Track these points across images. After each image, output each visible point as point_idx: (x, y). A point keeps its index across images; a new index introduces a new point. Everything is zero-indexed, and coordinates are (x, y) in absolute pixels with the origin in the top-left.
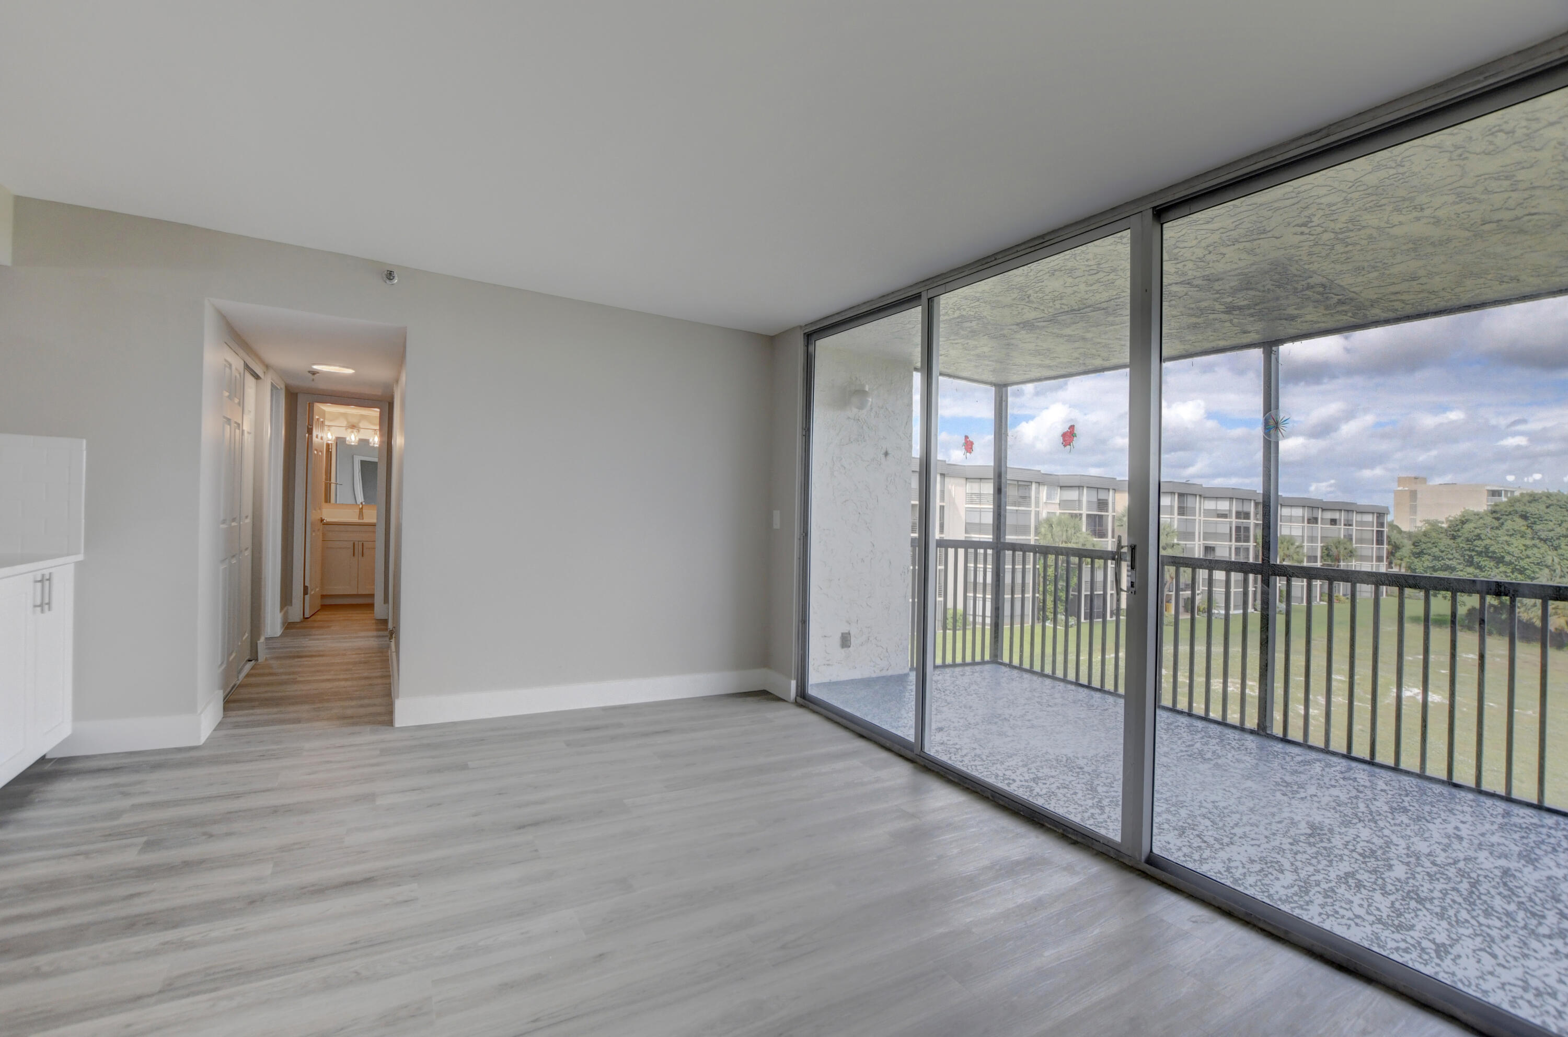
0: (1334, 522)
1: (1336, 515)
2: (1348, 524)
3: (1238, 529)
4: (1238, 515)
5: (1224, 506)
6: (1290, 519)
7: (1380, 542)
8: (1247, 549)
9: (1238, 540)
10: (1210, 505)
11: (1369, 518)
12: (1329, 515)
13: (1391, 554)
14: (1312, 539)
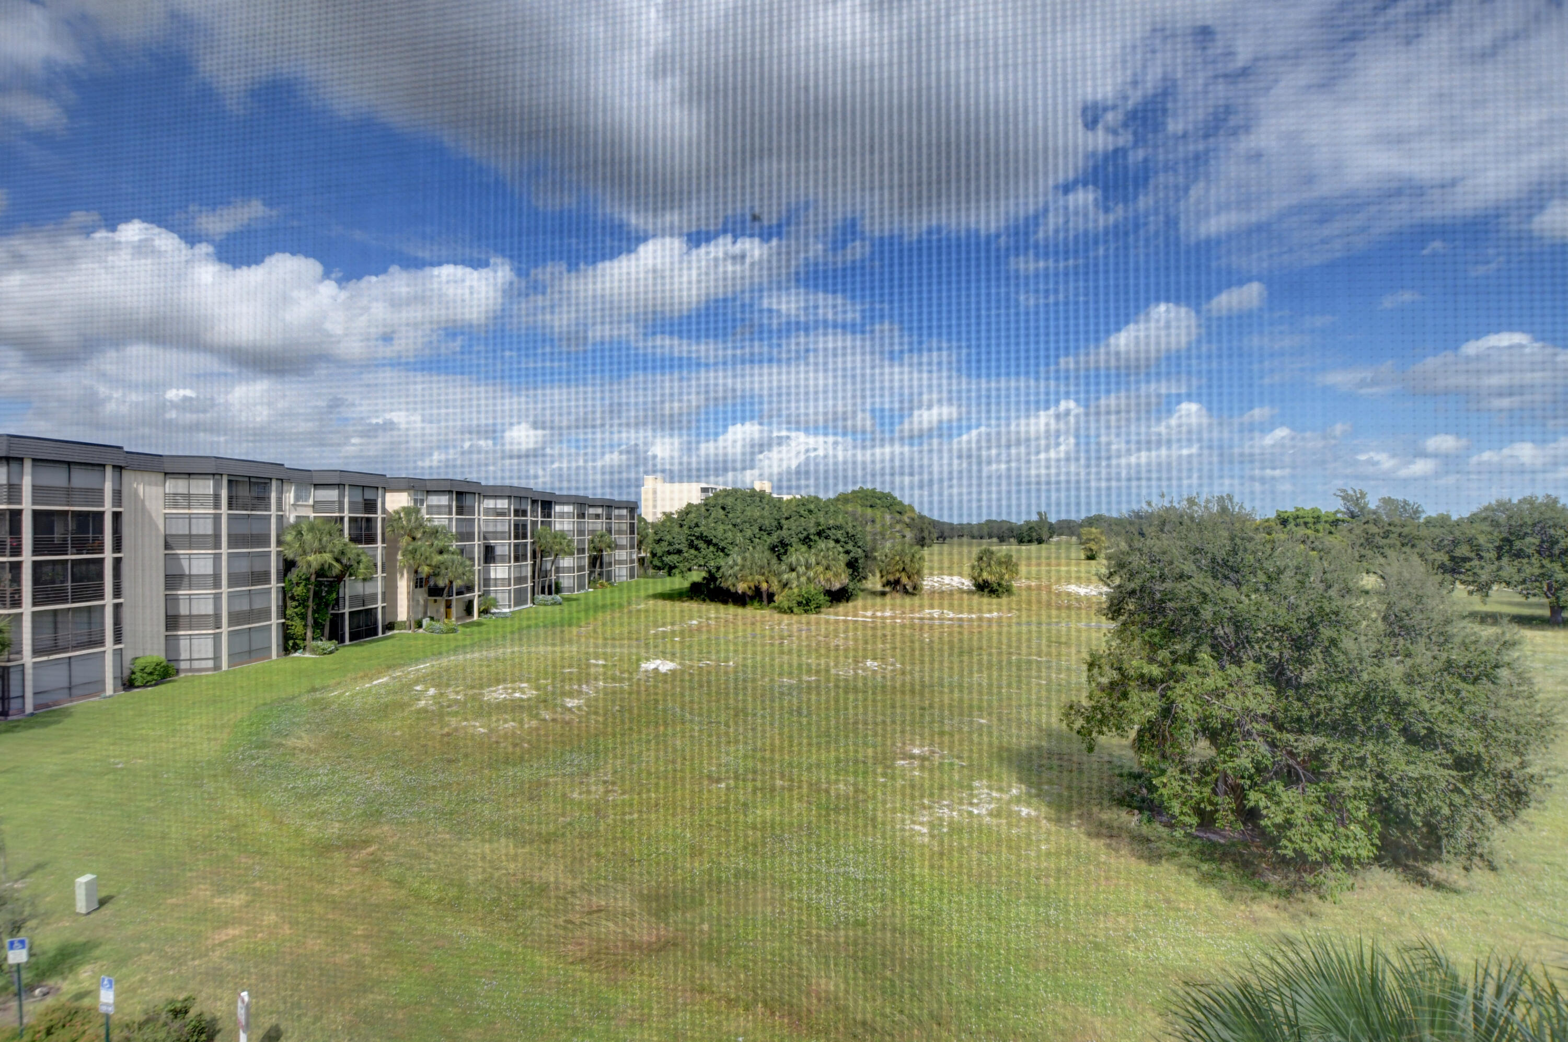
0: (597, 516)
1: (599, 511)
2: (609, 517)
3: (516, 526)
4: (517, 513)
5: (502, 504)
6: (562, 515)
7: (632, 532)
8: (525, 545)
9: (516, 537)
10: (490, 503)
11: (624, 512)
12: (592, 511)
13: (640, 543)
14: (581, 532)
